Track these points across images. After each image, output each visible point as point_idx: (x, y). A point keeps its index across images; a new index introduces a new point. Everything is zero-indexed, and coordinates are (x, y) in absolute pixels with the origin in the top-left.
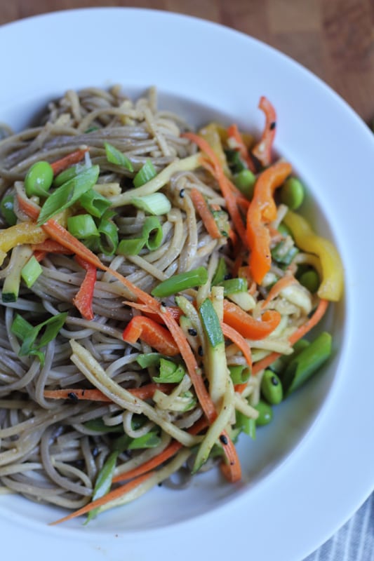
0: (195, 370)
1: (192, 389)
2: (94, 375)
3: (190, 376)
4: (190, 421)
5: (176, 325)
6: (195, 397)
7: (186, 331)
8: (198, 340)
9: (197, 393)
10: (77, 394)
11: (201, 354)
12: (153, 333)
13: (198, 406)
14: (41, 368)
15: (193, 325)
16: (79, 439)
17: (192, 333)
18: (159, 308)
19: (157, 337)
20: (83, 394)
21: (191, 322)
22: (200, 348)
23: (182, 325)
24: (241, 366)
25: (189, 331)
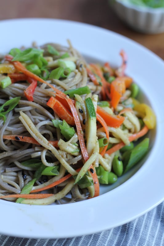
0: (80, 131)
1: (78, 142)
2: (30, 127)
3: (78, 135)
4: (75, 161)
5: (74, 106)
6: (79, 147)
7: (78, 109)
8: (83, 116)
9: (80, 144)
10: (20, 137)
11: (84, 123)
12: (62, 107)
13: (80, 153)
14: (3, 124)
15: (81, 107)
16: (17, 172)
17: (81, 111)
18: (66, 96)
19: (63, 110)
20: (23, 138)
21: (81, 105)
22: (84, 120)
23: (76, 106)
24: (103, 137)
25: (79, 109)
